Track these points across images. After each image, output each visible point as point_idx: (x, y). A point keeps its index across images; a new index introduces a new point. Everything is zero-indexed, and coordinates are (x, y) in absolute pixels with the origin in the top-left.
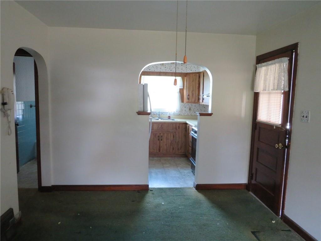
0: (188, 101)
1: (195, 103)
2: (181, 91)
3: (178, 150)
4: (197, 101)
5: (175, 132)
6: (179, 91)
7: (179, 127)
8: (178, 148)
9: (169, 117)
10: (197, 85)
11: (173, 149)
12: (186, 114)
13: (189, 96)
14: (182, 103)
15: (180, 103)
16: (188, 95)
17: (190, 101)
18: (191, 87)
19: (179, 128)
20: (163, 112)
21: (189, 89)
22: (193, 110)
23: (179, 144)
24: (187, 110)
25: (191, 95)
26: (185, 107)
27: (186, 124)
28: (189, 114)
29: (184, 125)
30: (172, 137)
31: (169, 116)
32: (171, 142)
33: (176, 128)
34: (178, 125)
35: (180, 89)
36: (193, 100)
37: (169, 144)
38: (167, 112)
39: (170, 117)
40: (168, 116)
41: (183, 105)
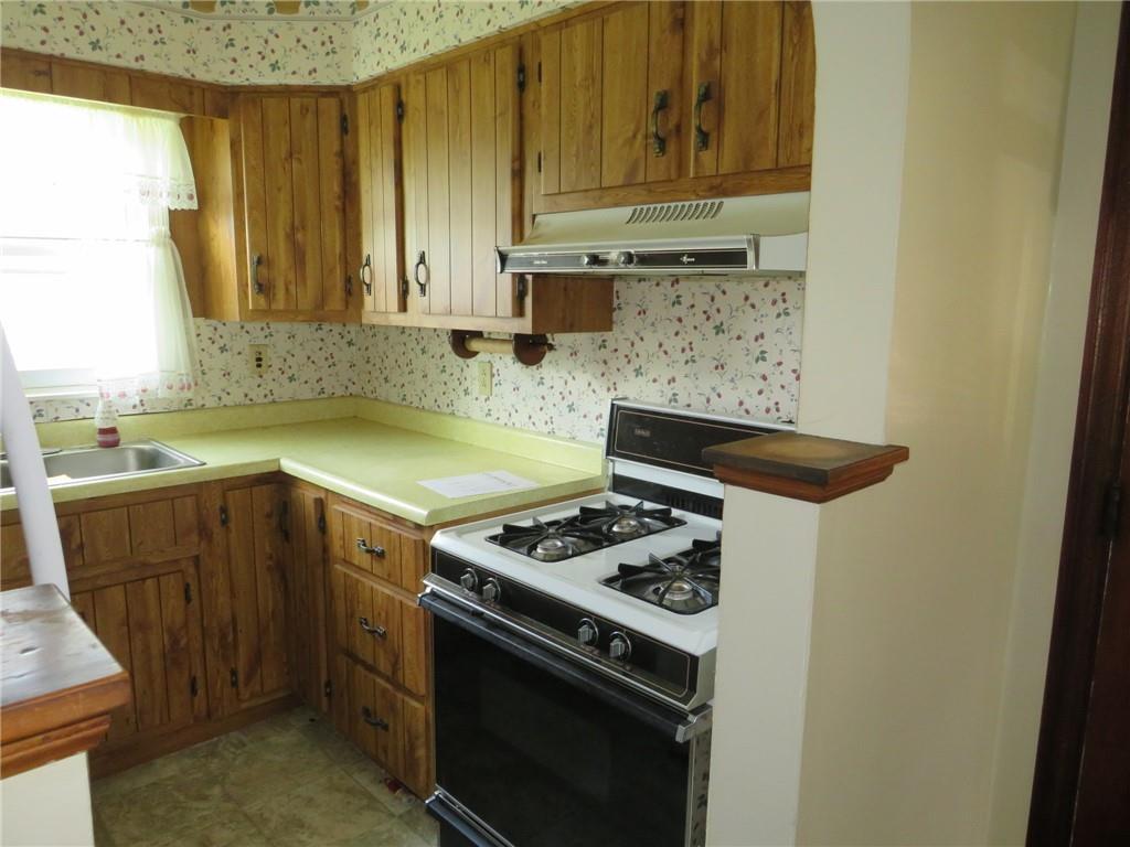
0: (262, 301)
1: (318, 315)
2: (187, 232)
3: (234, 684)
4: (336, 301)
5: (197, 558)
6: (165, 228)
7: (224, 510)
8: (234, 673)
9: (109, 438)
10: (333, 186)
11: (194, 691)
12: (237, 396)
13: (263, 270)
14: (201, 320)
15: (185, 315)
16: (259, 262)
17: (280, 304)
18: (284, 197)
19: (224, 522)
20: (49, 401)
21: (257, 210)
22: (277, 364)
23: (236, 647)
24: (242, 367)
25: (283, 259)
26: (223, 349)
27: (279, 482)
28: (254, 394)
29: (263, 493)
30: (174, 602)
31: (103, 432)
32: (175, 642)
33: (204, 532)
34: (218, 503)
35: (173, 214)
36: (307, 298)
37: (157, 665)
39: (113, 431)
40: (99, 423)
41: (207, 332)
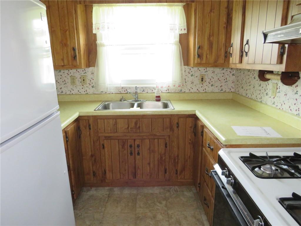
0: (199, 60)
1: (215, 65)
2: (183, 40)
3: (177, 174)
4: (221, 61)
5: (169, 136)
6: (178, 39)
7: (178, 124)
8: (177, 171)
9: (158, 99)
10: (224, 19)
11: (166, 173)
12: (194, 90)
13: (200, 50)
14: (186, 67)
15: (181, 65)
16: (199, 48)
17: (204, 61)
18: (208, 25)
19: (178, 127)
20: (146, 88)
21: (201, 31)
22: (208, 80)
23: (178, 163)
24: (197, 81)
25: (206, 47)
26: (192, 75)
27: (194, 118)
28: (201, 90)
29: (190, 120)
30: (162, 147)
31: (157, 97)
32: (161, 158)
33: (171, 129)
34: (176, 121)
35: (180, 35)
36: (212, 59)
37: (156, 163)
38: (155, 86)
39: (159, 97)
40: (156, 95)
41: (188, 70)
